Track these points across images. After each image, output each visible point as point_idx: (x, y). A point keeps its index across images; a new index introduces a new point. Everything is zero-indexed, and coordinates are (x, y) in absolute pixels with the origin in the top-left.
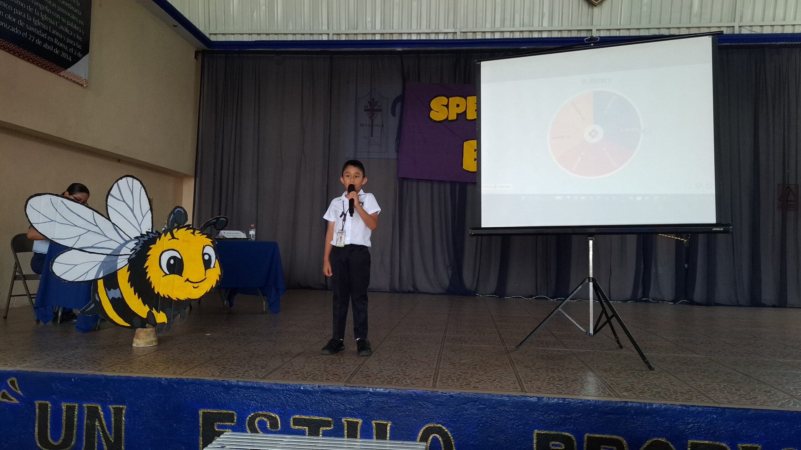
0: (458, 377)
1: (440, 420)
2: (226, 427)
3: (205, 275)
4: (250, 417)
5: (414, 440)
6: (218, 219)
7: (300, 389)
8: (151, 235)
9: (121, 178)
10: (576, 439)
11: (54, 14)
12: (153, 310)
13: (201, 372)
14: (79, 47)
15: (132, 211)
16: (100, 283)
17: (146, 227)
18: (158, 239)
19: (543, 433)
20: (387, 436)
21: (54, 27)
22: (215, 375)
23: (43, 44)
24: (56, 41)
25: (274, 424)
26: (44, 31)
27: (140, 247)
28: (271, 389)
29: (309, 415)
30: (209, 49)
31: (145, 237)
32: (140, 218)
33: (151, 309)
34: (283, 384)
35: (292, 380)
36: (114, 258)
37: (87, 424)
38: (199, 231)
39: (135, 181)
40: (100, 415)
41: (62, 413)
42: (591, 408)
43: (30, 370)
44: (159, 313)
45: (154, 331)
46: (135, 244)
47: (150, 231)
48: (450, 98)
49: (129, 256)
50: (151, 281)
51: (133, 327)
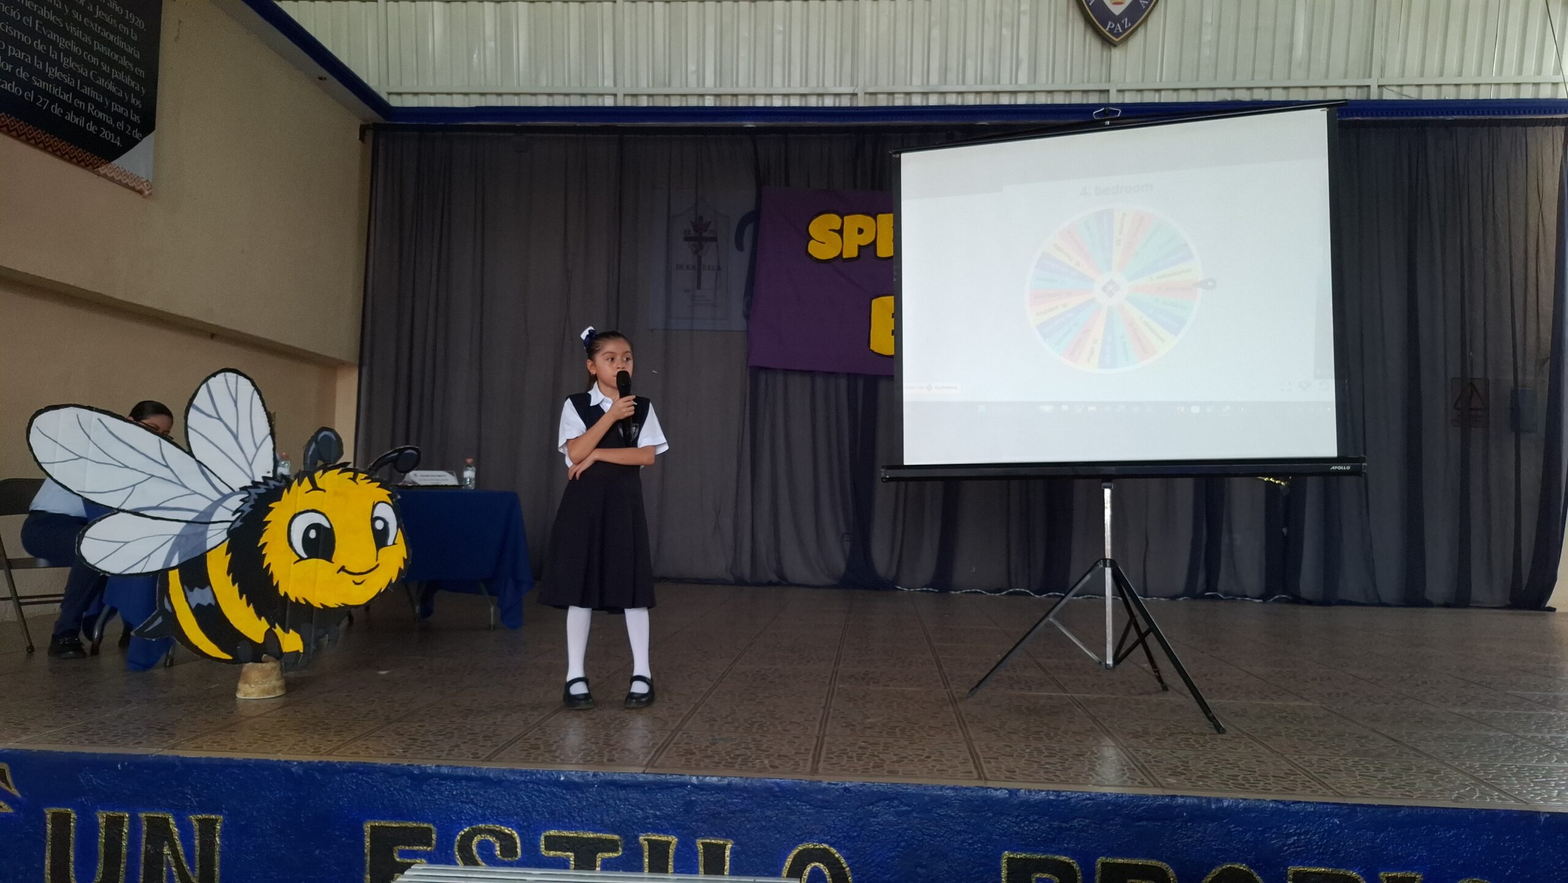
0: (860, 751)
1: (825, 835)
2: (415, 855)
3: (377, 560)
4: (462, 836)
5: (777, 874)
6: (401, 451)
7: (558, 780)
8: (272, 483)
9: (214, 375)
10: (1081, 867)
11: (87, 56)
12: (275, 628)
13: (368, 748)
14: (136, 118)
15: (236, 437)
16: (174, 577)
17: (263, 468)
18: (286, 491)
19: (1019, 856)
20: (726, 867)
21: (86, 82)
22: (394, 755)
23: (64, 114)
24: (91, 108)
25: (508, 847)
26: (67, 89)
27: (251, 507)
28: (503, 781)
29: (576, 829)
30: (388, 122)
31: (259, 488)
32: (250, 450)
33: (273, 626)
34: (526, 772)
35: (543, 762)
36: (201, 528)
37: (147, 851)
38: (365, 475)
39: (241, 379)
40: (172, 834)
41: (98, 831)
42: (1109, 808)
43: (35, 748)
44: (288, 632)
45: (278, 668)
47: (271, 475)
48: (846, 218)
49: (229, 524)
50: (272, 572)
51: (236, 661)
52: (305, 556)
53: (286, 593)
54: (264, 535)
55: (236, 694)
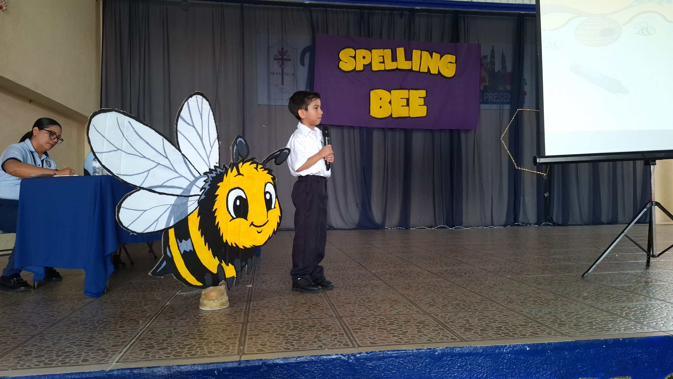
3: (267, 217)
6: (282, 150)
8: (218, 170)
9: (191, 96)
12: (222, 263)
16: (172, 233)
17: (214, 160)
18: (225, 175)
27: (209, 185)
31: (213, 173)
36: (184, 199)
38: (262, 166)
39: (205, 100)
44: (228, 265)
47: (218, 165)
48: (357, 51)
49: (198, 197)
50: (220, 227)
51: (205, 287)
52: (235, 217)
53: (226, 240)
54: (216, 203)
55: (201, 308)
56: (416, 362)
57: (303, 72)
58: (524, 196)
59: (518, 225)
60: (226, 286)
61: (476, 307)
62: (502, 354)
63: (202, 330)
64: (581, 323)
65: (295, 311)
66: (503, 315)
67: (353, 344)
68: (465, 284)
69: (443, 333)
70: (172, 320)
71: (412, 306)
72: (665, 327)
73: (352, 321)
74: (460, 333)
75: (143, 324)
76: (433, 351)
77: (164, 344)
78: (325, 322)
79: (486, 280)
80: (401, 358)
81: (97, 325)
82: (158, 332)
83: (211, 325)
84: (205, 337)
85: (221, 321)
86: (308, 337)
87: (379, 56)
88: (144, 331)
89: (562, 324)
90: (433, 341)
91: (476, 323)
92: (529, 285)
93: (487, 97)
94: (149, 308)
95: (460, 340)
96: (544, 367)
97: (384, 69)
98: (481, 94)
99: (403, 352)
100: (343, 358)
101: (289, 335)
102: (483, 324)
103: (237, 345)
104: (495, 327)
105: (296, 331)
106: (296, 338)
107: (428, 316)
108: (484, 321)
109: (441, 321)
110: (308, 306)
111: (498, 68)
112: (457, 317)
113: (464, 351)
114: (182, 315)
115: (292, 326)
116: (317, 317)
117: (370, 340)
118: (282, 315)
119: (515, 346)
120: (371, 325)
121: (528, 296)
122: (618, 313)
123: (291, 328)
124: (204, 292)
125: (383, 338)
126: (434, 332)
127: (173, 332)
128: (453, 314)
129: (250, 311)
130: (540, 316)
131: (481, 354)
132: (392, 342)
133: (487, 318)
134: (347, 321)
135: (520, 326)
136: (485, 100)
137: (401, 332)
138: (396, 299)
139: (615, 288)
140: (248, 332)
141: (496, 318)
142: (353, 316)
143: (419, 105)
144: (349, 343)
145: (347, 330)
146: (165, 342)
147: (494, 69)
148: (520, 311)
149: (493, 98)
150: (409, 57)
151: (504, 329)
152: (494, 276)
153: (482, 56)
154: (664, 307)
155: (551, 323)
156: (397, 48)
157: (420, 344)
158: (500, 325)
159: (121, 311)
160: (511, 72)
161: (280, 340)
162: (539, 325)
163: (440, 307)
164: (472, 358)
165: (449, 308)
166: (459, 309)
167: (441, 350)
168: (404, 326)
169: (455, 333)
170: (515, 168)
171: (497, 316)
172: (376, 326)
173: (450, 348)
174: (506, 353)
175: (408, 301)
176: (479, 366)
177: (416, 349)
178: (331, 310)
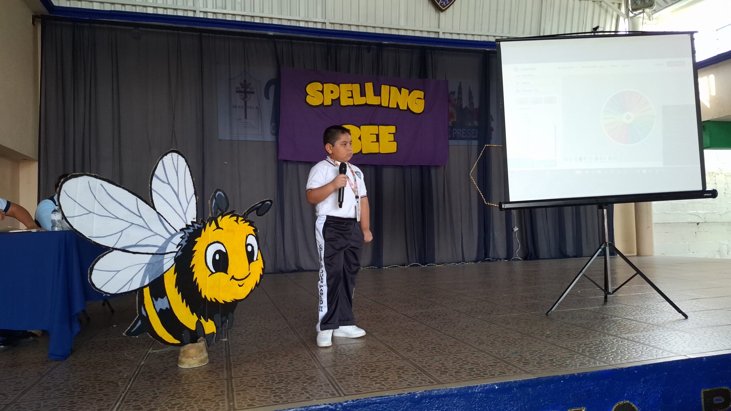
1: (626, 395)
3: (249, 270)
6: (263, 202)
7: (494, 389)
9: (166, 154)
12: (201, 319)
15: (178, 196)
16: (147, 292)
17: (191, 215)
18: (203, 230)
19: (708, 390)
27: (186, 242)
30: (51, 15)
31: (190, 229)
32: (185, 205)
33: (199, 318)
36: (160, 257)
38: (242, 218)
39: (180, 157)
44: (207, 321)
46: (181, 238)
47: (195, 220)
48: (324, 85)
49: (175, 254)
50: (198, 283)
51: (182, 344)
52: (214, 271)
53: (205, 296)
55: (179, 366)
56: (398, 406)
57: (268, 106)
58: (493, 231)
59: (489, 260)
60: (205, 343)
61: (450, 349)
62: (474, 394)
63: (187, 389)
64: (544, 361)
65: (278, 364)
66: (475, 357)
67: (339, 393)
68: (440, 327)
69: (421, 377)
70: (152, 380)
71: (390, 352)
72: (613, 361)
73: (335, 371)
74: (437, 376)
75: (122, 386)
76: (413, 395)
77: (152, 405)
78: (309, 374)
79: (459, 322)
80: (384, 404)
81: (73, 390)
82: (142, 393)
83: (195, 383)
84: (192, 395)
85: (204, 378)
86: (295, 389)
87: (348, 91)
88: (126, 393)
89: (526, 363)
90: (413, 385)
91: (451, 365)
92: (498, 325)
93: (456, 132)
94: (124, 369)
95: (437, 383)
96: (511, 403)
97: (353, 104)
98: (449, 130)
99: (386, 397)
100: (331, 407)
101: (276, 389)
102: (457, 367)
103: (226, 401)
104: (468, 369)
105: (282, 384)
106: (283, 391)
107: (407, 362)
108: (458, 364)
109: (419, 365)
110: (290, 359)
111: (465, 104)
112: (433, 361)
113: (441, 393)
114: (162, 375)
115: (277, 379)
116: (300, 369)
117: (354, 389)
118: (265, 368)
119: (485, 386)
120: (355, 374)
121: (497, 337)
122: (575, 350)
123: (276, 382)
124: (182, 349)
125: (367, 385)
126: (413, 377)
127: (157, 392)
128: (430, 358)
129: (232, 366)
130: (508, 355)
131: (456, 395)
132: (375, 389)
133: (461, 360)
134: (330, 371)
135: (489, 367)
136: (453, 136)
137: (382, 379)
138: (375, 346)
139: (575, 325)
140: (235, 388)
141: (468, 359)
142: (335, 365)
143: (389, 141)
144: (336, 392)
145: (331, 380)
146: (152, 403)
147: (462, 105)
148: (490, 352)
149: (461, 133)
150: (377, 93)
151: (476, 370)
152: (466, 317)
153: (449, 92)
154: (615, 342)
155: (517, 362)
156: (366, 83)
157: (401, 390)
158: (472, 367)
159: (95, 374)
160: (478, 108)
161: (268, 394)
162: (507, 365)
163: (417, 352)
164: (448, 399)
165: (425, 353)
166: (435, 353)
167: (420, 393)
168: (385, 373)
169: (432, 376)
170: (484, 202)
171: (470, 357)
172: (359, 374)
173: (429, 391)
174: (477, 393)
175: (387, 347)
176: (455, 406)
177: (398, 395)
178: (313, 360)
